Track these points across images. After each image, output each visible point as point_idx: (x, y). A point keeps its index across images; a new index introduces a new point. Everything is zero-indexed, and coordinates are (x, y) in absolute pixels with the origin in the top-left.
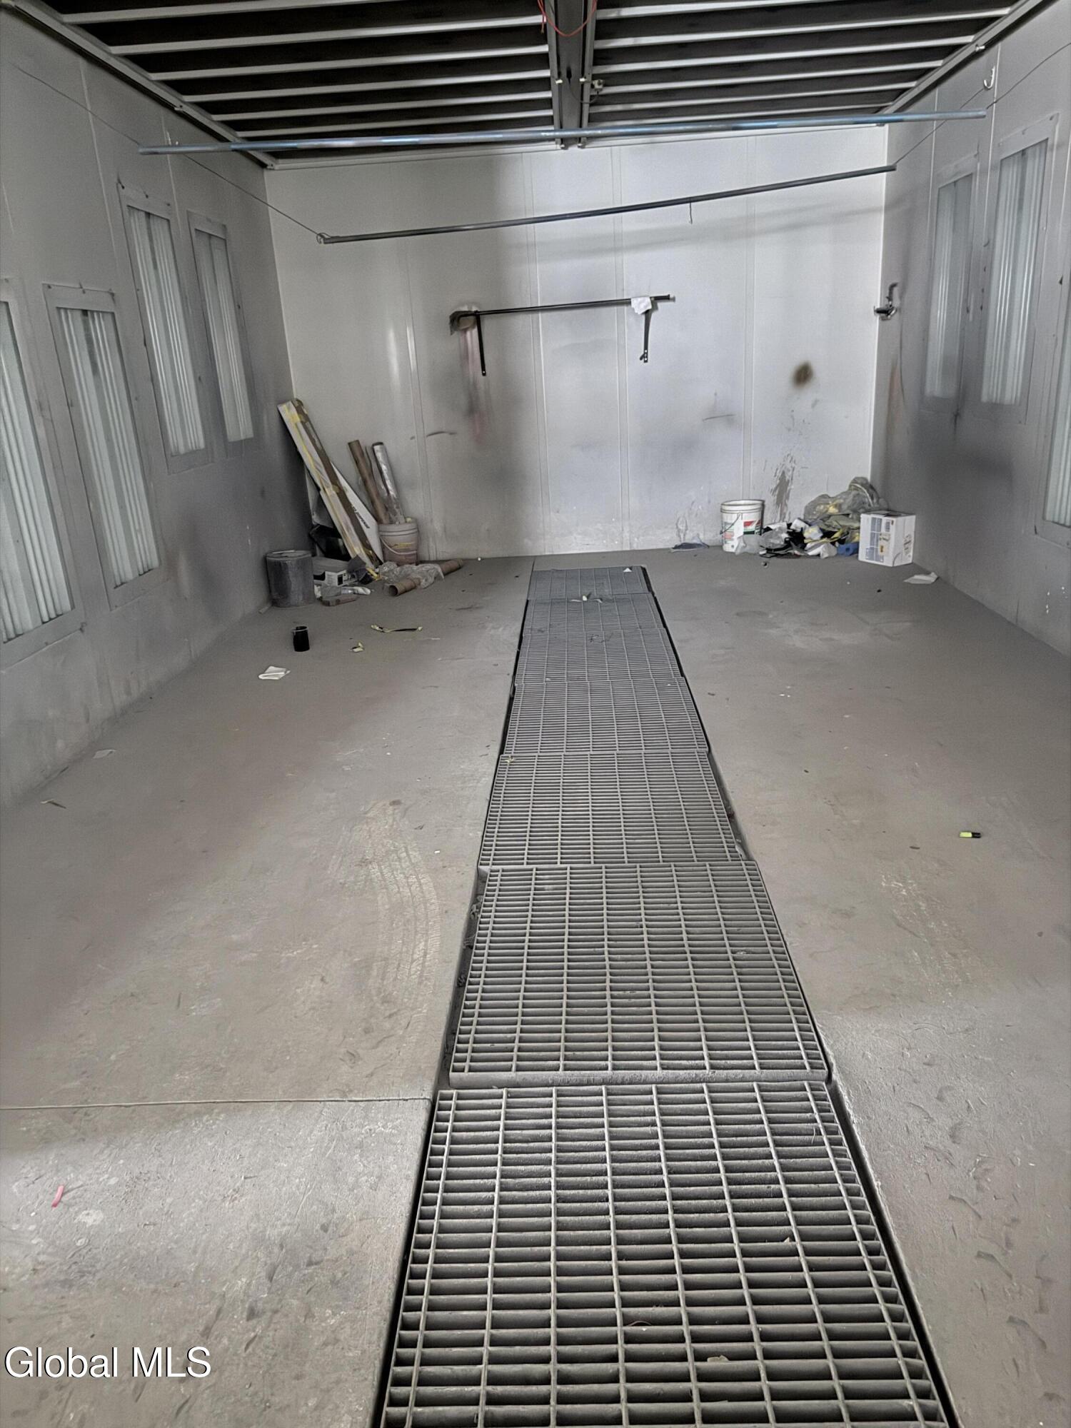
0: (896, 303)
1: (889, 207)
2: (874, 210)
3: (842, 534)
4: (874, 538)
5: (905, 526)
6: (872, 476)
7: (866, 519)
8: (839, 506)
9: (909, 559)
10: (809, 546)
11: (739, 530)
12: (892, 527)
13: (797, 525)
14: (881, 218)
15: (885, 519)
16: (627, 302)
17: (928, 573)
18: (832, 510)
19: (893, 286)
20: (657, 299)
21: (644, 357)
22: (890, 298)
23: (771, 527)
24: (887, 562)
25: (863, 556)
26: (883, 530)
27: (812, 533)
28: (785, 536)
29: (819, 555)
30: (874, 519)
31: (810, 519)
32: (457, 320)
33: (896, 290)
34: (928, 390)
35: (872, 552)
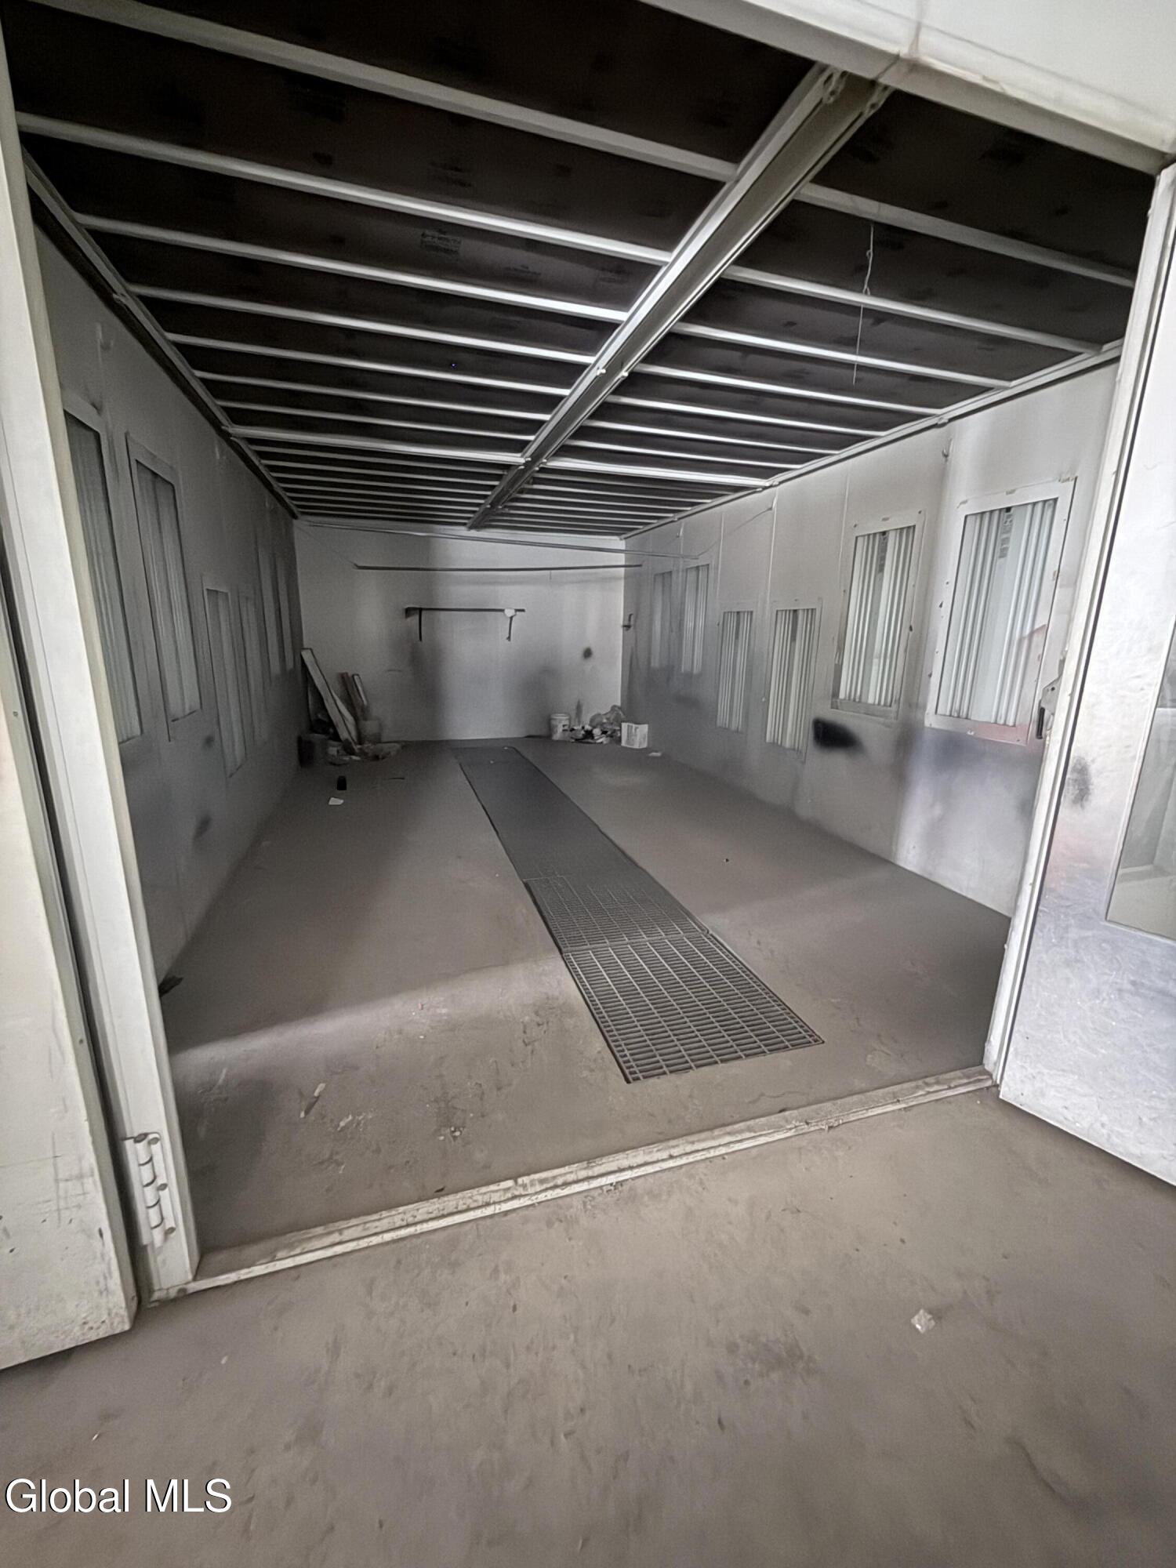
0: (632, 623)
1: (625, 578)
2: (620, 579)
3: (612, 733)
4: (629, 735)
5: (644, 729)
6: (622, 703)
7: (624, 726)
8: (608, 719)
9: (645, 745)
10: (596, 738)
11: (560, 729)
12: (638, 730)
13: (588, 727)
14: (622, 583)
15: (634, 726)
16: (502, 611)
17: (656, 752)
18: (605, 721)
19: (630, 615)
20: (517, 610)
21: (509, 638)
22: (630, 620)
23: (575, 728)
24: (636, 746)
25: (623, 743)
26: (633, 730)
27: (597, 732)
28: (583, 732)
29: (602, 743)
30: (628, 726)
31: (594, 724)
32: (408, 612)
33: (632, 617)
34: (652, 665)
35: (628, 741)
